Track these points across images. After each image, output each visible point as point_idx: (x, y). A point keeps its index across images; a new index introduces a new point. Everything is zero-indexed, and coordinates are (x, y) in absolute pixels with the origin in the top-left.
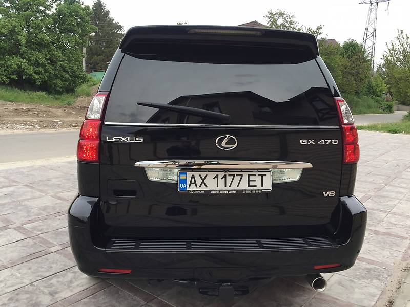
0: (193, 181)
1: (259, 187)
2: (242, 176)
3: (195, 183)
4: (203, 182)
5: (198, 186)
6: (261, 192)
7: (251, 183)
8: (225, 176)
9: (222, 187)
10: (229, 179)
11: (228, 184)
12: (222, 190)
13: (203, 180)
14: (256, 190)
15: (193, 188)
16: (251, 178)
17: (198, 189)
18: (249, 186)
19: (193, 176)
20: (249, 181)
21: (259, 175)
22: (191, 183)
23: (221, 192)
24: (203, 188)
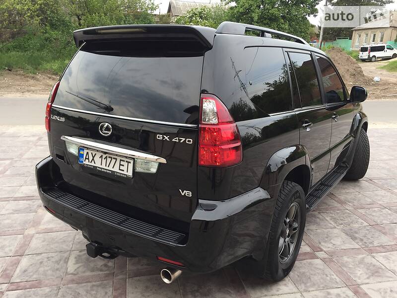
0: (87, 157)
1: (125, 173)
2: (116, 159)
3: (88, 159)
4: (93, 159)
5: (90, 161)
6: (125, 176)
7: (122, 168)
8: (106, 158)
9: (103, 166)
10: (109, 160)
11: (107, 165)
12: (104, 169)
13: (93, 157)
14: (123, 174)
15: (86, 162)
16: (122, 163)
17: (90, 164)
18: (120, 169)
19: (87, 153)
20: (120, 165)
21: (126, 162)
22: (86, 158)
23: (103, 170)
24: (93, 164)
